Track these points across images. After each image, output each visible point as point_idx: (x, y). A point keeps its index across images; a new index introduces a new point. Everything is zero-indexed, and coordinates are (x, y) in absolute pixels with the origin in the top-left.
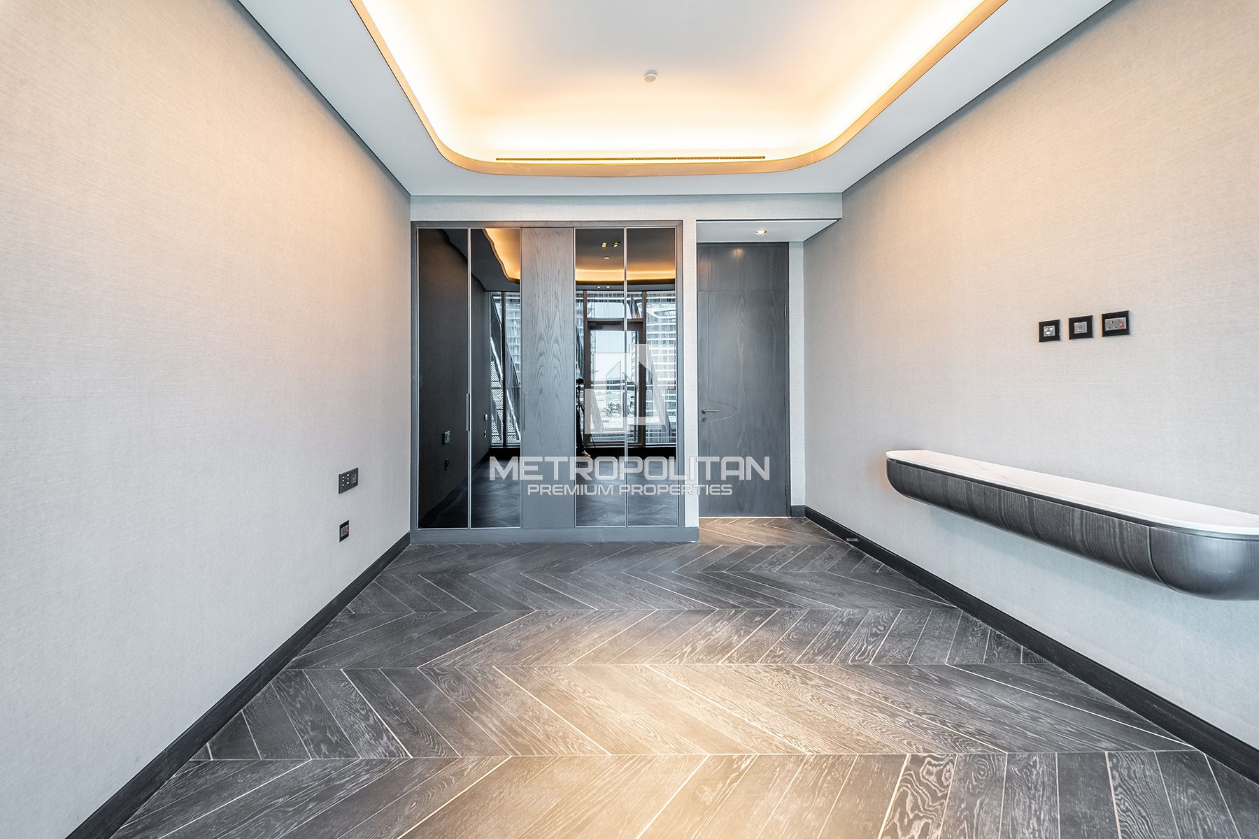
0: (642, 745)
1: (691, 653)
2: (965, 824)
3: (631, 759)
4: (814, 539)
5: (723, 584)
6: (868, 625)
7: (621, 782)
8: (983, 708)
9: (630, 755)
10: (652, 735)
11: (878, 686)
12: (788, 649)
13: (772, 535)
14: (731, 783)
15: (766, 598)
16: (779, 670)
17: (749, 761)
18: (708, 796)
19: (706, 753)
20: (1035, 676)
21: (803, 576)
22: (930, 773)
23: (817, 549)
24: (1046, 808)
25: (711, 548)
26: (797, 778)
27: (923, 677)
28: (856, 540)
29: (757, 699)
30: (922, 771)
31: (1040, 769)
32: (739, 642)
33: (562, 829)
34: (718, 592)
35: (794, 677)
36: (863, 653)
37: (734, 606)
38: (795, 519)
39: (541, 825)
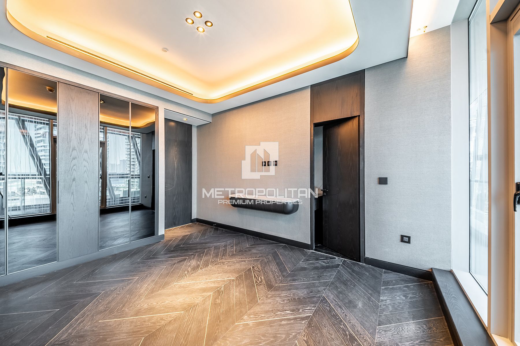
0: (191, 303)
1: (188, 273)
2: (266, 273)
3: (191, 309)
4: (203, 228)
5: (184, 250)
6: (229, 245)
7: (192, 315)
8: (258, 252)
9: (190, 308)
10: (193, 299)
11: (239, 257)
12: (215, 259)
13: (190, 230)
14: (222, 295)
15: (200, 249)
16: (216, 264)
17: (222, 288)
18: (218, 301)
19: (211, 293)
20: (262, 242)
21: (206, 239)
22: (256, 268)
23: (205, 230)
24: (274, 264)
25: (171, 240)
26: (235, 284)
27: (246, 251)
28: (215, 224)
29: (215, 274)
30: (255, 268)
31: (270, 258)
32: (201, 263)
33: (183, 339)
34: (184, 253)
35: (220, 264)
36: (232, 251)
37: (192, 255)
38: (194, 224)
39: (175, 343)
